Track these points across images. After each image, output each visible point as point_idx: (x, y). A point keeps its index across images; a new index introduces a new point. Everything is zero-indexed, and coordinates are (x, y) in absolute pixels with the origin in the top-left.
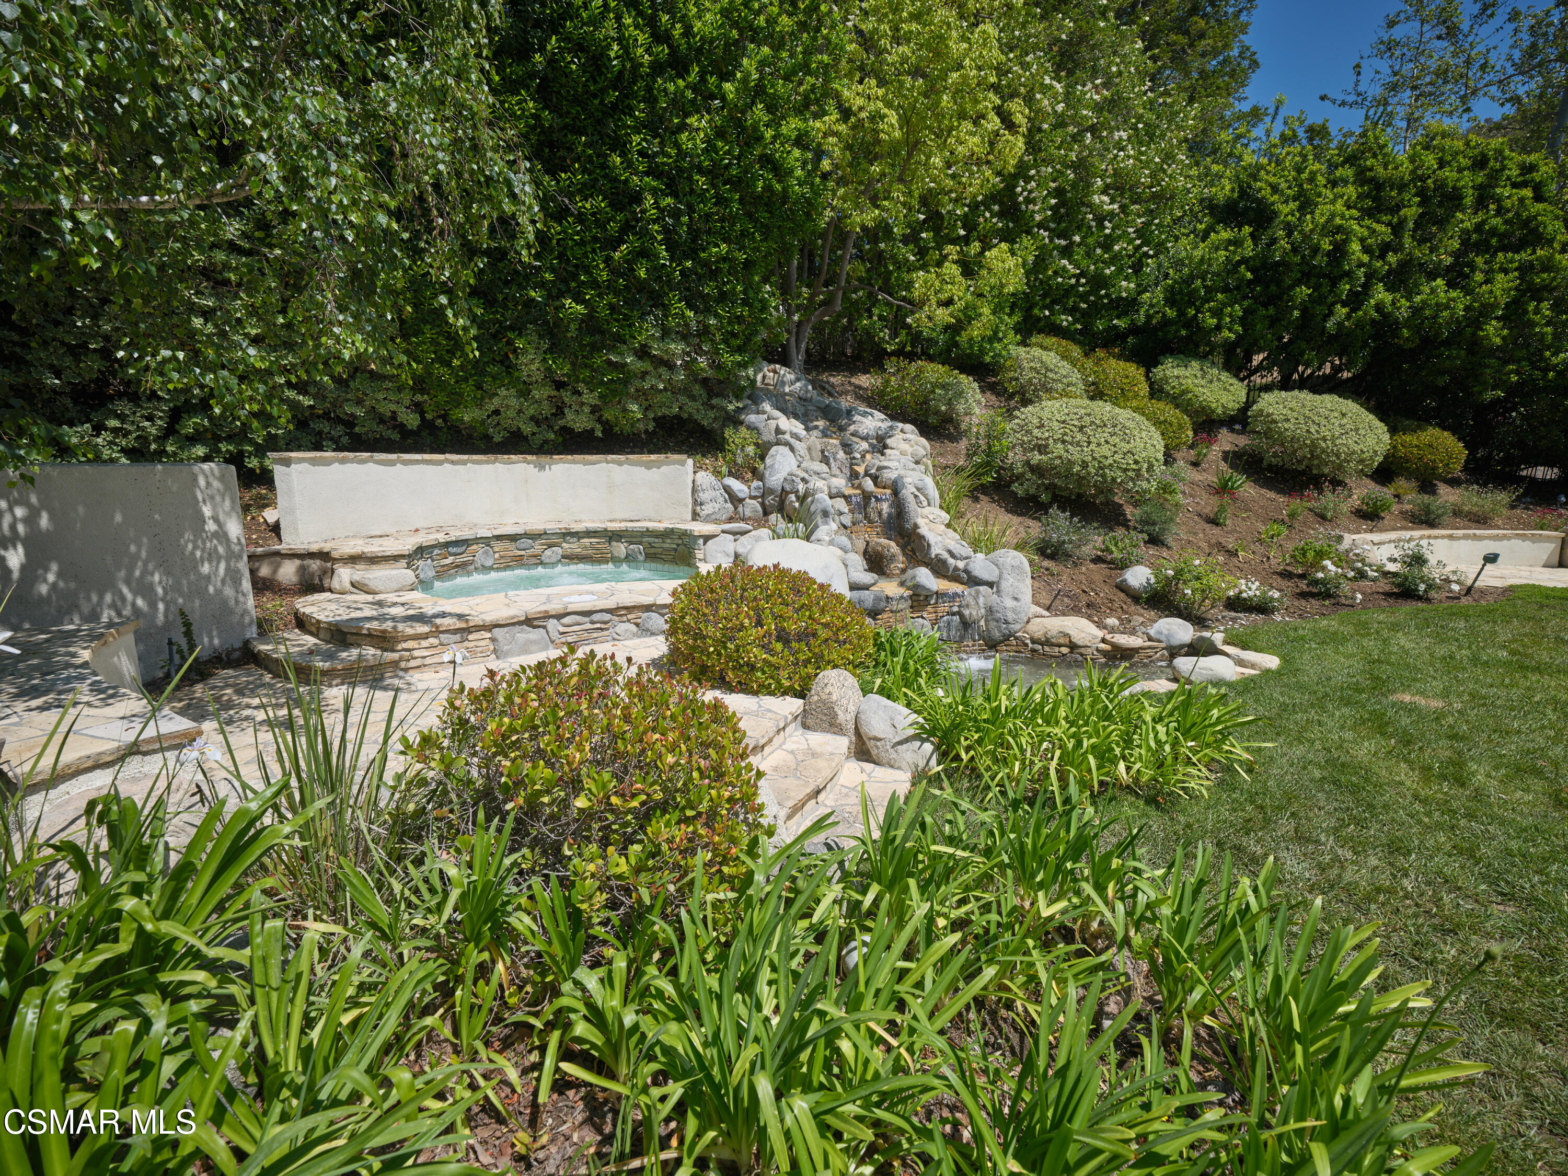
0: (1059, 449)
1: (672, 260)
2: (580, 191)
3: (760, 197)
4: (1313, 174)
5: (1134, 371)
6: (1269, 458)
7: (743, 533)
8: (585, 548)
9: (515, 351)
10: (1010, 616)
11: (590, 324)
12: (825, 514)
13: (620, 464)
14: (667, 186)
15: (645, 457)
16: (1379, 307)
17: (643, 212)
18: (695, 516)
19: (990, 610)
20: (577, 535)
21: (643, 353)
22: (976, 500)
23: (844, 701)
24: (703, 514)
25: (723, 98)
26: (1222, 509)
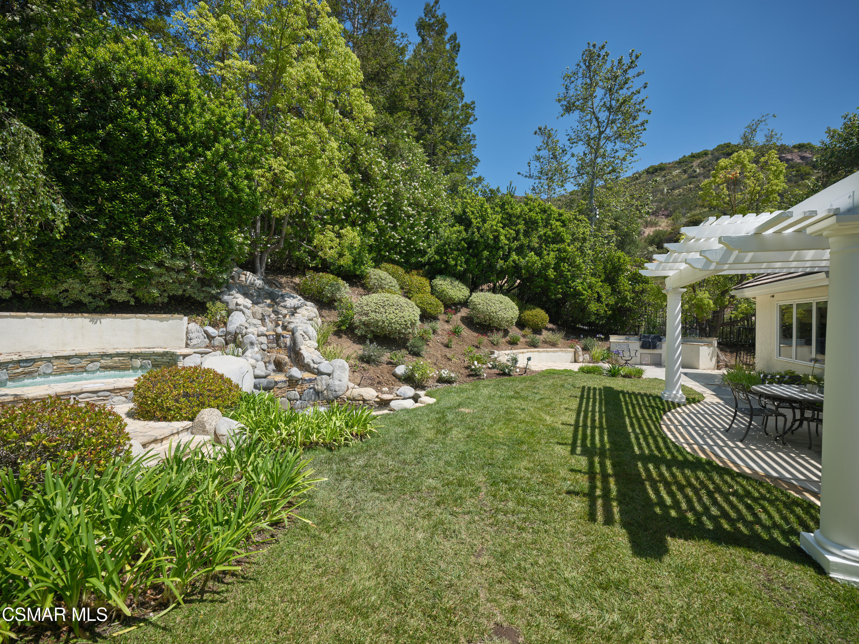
0: (373, 315)
1: (177, 223)
2: (123, 190)
3: (227, 199)
4: (486, 209)
5: (425, 282)
6: (476, 320)
7: (206, 353)
8: (116, 362)
9: (80, 260)
10: (337, 389)
11: (128, 249)
12: (252, 344)
13: (144, 319)
14: (175, 191)
15: (159, 316)
16: (514, 261)
17: (161, 201)
18: (187, 345)
19: (328, 385)
20: (111, 356)
21: (160, 264)
22: (340, 337)
23: (210, 421)
24: (191, 344)
25: (205, 158)
26: (450, 341)
